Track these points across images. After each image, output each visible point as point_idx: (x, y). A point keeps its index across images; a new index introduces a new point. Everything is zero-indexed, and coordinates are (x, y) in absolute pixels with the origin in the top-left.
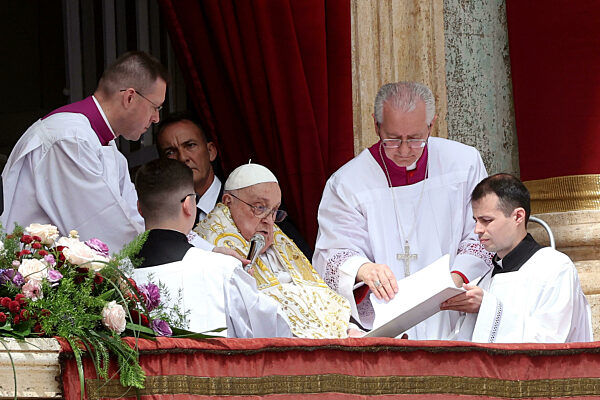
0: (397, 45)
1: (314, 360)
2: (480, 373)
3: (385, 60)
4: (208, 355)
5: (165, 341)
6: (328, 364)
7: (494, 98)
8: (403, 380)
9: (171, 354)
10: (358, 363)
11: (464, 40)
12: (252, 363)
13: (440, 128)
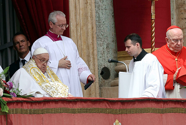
0: (81, 13)
1: (58, 103)
2: (106, 107)
3: (78, 17)
4: (27, 102)
5: (14, 99)
6: (62, 105)
7: (110, 28)
8: (84, 109)
9: (16, 102)
10: (71, 104)
11: (101, 11)
12: (40, 105)
13: (94, 36)
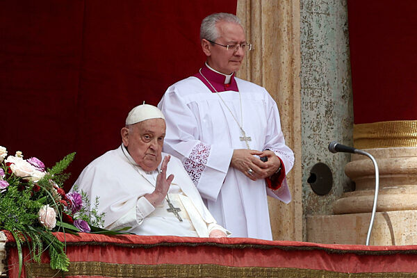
0: (264, 20)
1: (196, 253)
2: (320, 266)
3: (256, 30)
4: (117, 247)
5: (85, 236)
6: (207, 257)
7: (336, 62)
8: (263, 270)
9: (89, 246)
10: (229, 256)
11: (315, 17)
12: (150, 254)
13: (295, 83)
